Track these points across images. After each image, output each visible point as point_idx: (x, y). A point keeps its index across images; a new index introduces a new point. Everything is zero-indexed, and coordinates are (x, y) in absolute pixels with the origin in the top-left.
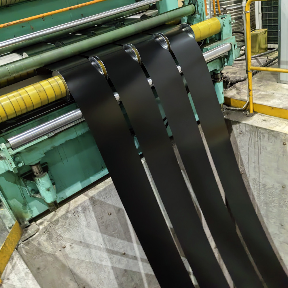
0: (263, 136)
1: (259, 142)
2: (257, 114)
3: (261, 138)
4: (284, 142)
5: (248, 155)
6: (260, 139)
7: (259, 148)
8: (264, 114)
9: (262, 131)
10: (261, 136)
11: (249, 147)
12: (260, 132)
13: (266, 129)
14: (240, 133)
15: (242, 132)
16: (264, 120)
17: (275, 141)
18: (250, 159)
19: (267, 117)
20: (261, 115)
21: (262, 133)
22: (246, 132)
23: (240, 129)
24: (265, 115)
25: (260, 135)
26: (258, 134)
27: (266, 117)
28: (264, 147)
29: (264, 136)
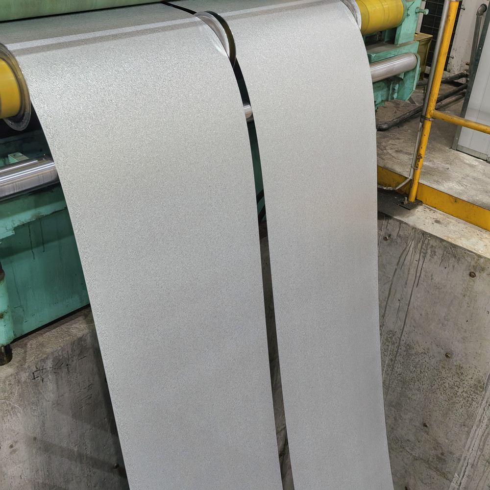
0: (432, 252)
1: (421, 263)
2: (421, 205)
3: (428, 256)
4: (472, 271)
5: (391, 285)
6: (424, 257)
7: (418, 275)
8: (435, 208)
9: (432, 242)
10: (429, 251)
11: (396, 269)
12: (428, 244)
13: (442, 240)
14: (386, 237)
15: (390, 236)
16: (437, 222)
17: (453, 266)
18: (393, 291)
19: (442, 216)
20: (429, 208)
21: (432, 246)
22: (399, 238)
23: (388, 230)
24: (437, 210)
25: (427, 249)
26: (424, 247)
27: (439, 215)
28: (430, 275)
29: (435, 252)
